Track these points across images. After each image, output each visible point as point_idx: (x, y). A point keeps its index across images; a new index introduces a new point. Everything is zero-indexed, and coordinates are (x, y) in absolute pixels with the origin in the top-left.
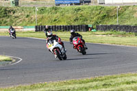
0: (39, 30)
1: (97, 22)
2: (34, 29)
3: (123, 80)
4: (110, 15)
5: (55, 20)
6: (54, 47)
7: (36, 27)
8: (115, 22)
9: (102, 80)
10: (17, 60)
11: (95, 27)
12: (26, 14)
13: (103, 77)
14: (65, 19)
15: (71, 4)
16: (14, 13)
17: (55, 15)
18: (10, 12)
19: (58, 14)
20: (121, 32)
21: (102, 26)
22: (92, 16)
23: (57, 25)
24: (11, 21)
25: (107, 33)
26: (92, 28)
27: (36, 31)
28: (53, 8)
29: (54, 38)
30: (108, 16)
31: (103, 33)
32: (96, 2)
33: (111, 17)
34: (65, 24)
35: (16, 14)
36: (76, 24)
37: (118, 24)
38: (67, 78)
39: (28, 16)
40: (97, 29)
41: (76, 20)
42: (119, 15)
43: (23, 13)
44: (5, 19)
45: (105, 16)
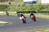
2: (16, 13)
3: (48, 31)
6: (22, 18)
8: (45, 10)
9: (40, 31)
10: (10, 23)
11: (38, 12)
12: (13, 7)
13: (41, 29)
14: (27, 9)
15: (29, 4)
16: (9, 7)
17: (24, 8)
18: (7, 6)
19: (25, 7)
20: (47, 14)
21: (40, 11)
22: (37, 8)
23: (24, 11)
24: (8, 9)
26: (37, 12)
28: (23, 5)
29: (22, 15)
30: (43, 8)
31: (41, 14)
32: (38, 3)
34: (27, 11)
35: (10, 7)
36: (31, 11)
37: (46, 11)
38: (28, 30)
39: (14, 8)
40: (39, 13)
41: (31, 9)
42: (47, 7)
43: (12, 7)
44: (6, 9)
45: (41, 8)
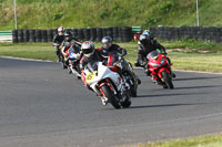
0: (22, 41)
1: (151, 21)
2: (11, 38)
4: (182, 4)
5: (58, 17)
7: (15, 33)
8: (192, 20)
14: (80, 13)
20: (207, 43)
21: (163, 29)
22: (141, 7)
25: (174, 44)
27: (16, 41)
33: (184, 9)
34: (80, 26)
36: (105, 25)
37: (198, 25)
41: (104, 16)
42: (200, 4)
45: (169, 6)
